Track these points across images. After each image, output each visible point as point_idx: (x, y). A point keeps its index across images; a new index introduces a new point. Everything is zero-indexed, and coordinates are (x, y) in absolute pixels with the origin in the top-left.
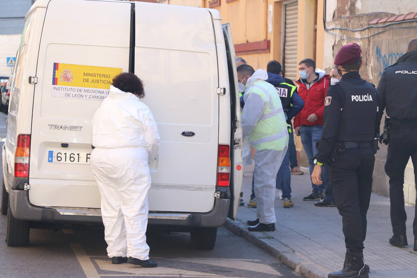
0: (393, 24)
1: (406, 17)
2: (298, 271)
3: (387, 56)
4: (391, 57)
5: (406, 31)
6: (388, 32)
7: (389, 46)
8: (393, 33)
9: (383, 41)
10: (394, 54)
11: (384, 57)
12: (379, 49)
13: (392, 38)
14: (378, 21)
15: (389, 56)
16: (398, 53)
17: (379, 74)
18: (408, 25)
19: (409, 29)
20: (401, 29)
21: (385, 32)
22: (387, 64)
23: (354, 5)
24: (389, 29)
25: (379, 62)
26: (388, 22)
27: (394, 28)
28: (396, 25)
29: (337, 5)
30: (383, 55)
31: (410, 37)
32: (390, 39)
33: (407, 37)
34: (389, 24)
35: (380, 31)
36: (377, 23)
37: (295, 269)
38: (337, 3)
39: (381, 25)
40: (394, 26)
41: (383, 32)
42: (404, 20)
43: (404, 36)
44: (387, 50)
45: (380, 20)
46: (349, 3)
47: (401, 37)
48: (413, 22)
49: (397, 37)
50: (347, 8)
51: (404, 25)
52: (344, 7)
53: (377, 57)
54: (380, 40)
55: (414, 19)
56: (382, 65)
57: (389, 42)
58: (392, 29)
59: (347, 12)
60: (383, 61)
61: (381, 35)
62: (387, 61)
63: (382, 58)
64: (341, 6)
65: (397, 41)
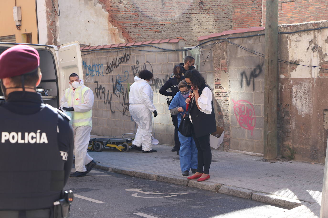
0: (94, 50)
1: (104, 47)
2: (111, 171)
3: (91, 66)
4: (94, 66)
5: (104, 54)
6: (91, 54)
7: (92, 61)
8: (95, 54)
9: (88, 58)
10: (97, 65)
11: (89, 66)
12: (85, 62)
13: (94, 57)
14: (83, 49)
15: (93, 66)
16: (100, 64)
17: (85, 75)
18: (105, 51)
19: (107, 53)
20: (101, 53)
21: (89, 54)
22: (91, 69)
23: (56, 40)
24: (92, 53)
25: (85, 69)
26: (91, 49)
27: (95, 53)
28: (97, 51)
29: (48, 40)
30: (88, 65)
31: (108, 57)
32: (93, 58)
33: (106, 56)
34: (91, 50)
35: (85, 54)
36: (83, 50)
37: (108, 170)
38: (48, 39)
39: (86, 51)
40: (95, 51)
41: (87, 54)
42: (103, 48)
43: (103, 56)
44: (91, 63)
45: (84, 48)
46: (54, 39)
47: (101, 57)
48: (109, 49)
49: (98, 57)
50: (53, 42)
51: (103, 51)
52: (52, 41)
53: (83, 66)
54: (86, 58)
55: (110, 48)
56: (87, 70)
57: (92, 59)
58: (94, 53)
59: (53, 44)
60: (88, 68)
61: (85, 55)
62: (92, 68)
63: (88, 67)
64: (50, 41)
65: (98, 59)
